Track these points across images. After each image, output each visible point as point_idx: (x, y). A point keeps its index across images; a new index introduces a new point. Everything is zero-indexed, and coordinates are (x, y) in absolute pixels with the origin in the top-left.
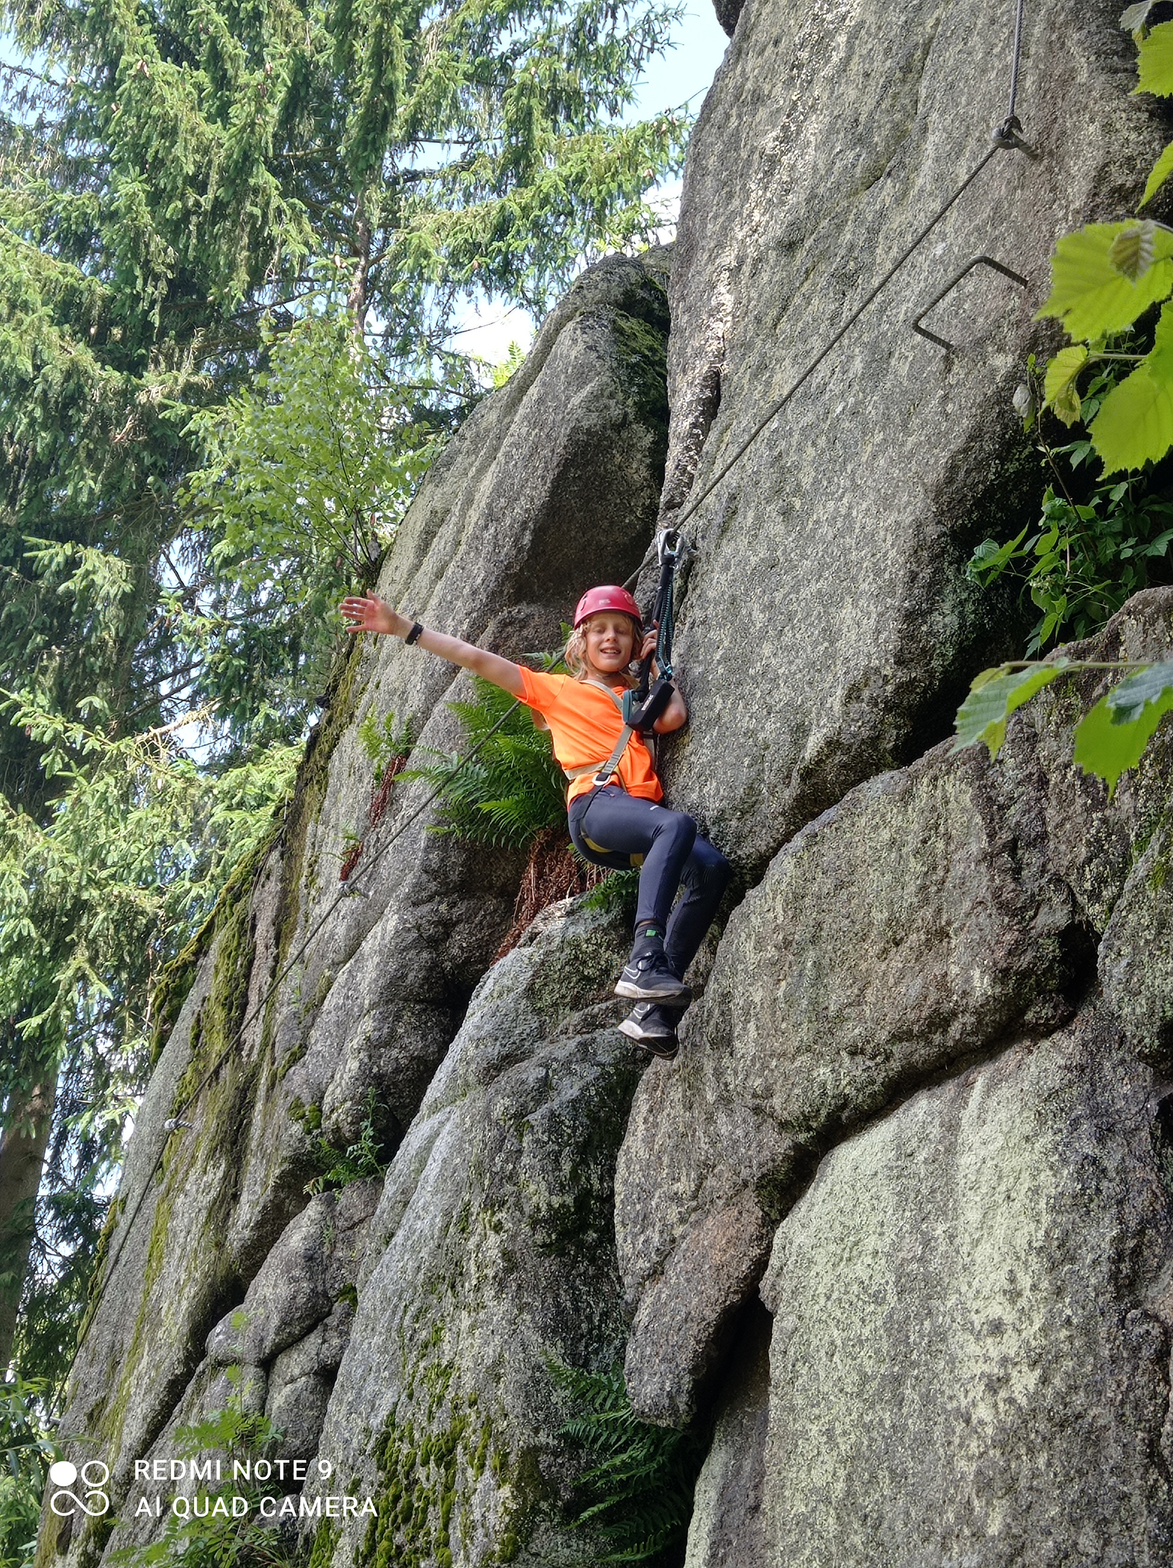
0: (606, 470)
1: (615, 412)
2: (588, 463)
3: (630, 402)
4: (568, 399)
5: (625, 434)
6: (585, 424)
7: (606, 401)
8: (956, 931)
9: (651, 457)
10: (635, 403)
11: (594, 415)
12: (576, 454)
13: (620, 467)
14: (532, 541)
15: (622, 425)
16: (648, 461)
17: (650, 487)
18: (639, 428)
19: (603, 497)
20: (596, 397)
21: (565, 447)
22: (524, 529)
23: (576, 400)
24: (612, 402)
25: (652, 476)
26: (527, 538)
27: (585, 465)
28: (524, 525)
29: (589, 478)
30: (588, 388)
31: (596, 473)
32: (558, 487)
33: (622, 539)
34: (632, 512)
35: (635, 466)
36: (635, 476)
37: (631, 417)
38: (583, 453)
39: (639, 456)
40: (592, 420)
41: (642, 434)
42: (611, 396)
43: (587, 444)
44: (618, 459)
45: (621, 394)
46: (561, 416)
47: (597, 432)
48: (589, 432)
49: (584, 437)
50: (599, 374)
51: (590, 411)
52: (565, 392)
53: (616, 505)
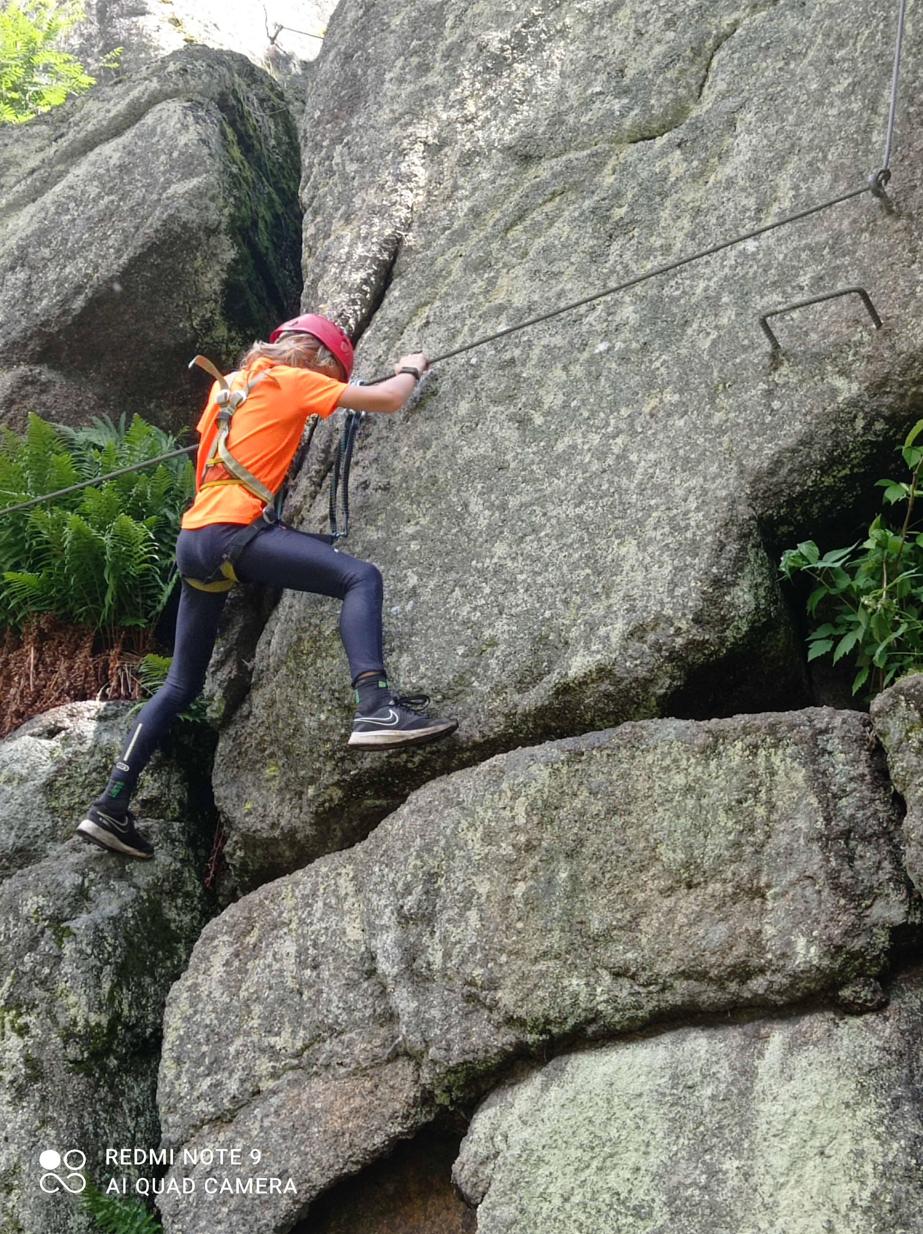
0: (183, 268)
1: (213, 216)
2: (172, 255)
3: (226, 211)
4: (168, 183)
5: (213, 241)
6: (184, 216)
7: (207, 201)
8: (775, 897)
9: (228, 273)
10: (230, 215)
11: (195, 211)
12: (164, 242)
13: (196, 271)
14: (84, 309)
15: (212, 231)
16: (224, 276)
17: (216, 301)
18: (226, 240)
19: (168, 293)
20: (199, 194)
21: (157, 231)
22: (79, 293)
23: (179, 188)
24: (212, 205)
25: (222, 292)
26: (79, 303)
27: (168, 256)
28: (79, 289)
29: (165, 270)
30: (194, 182)
31: (173, 268)
32: (133, 266)
33: (170, 342)
34: (190, 319)
35: (210, 275)
36: (207, 286)
37: (223, 227)
38: (171, 243)
39: (217, 268)
40: (191, 216)
41: (226, 248)
42: (213, 199)
43: (178, 237)
44: (199, 263)
45: (221, 200)
46: (155, 197)
47: (192, 229)
48: (184, 226)
49: (178, 229)
50: (207, 172)
51: (191, 205)
52: (164, 173)
53: (178, 306)
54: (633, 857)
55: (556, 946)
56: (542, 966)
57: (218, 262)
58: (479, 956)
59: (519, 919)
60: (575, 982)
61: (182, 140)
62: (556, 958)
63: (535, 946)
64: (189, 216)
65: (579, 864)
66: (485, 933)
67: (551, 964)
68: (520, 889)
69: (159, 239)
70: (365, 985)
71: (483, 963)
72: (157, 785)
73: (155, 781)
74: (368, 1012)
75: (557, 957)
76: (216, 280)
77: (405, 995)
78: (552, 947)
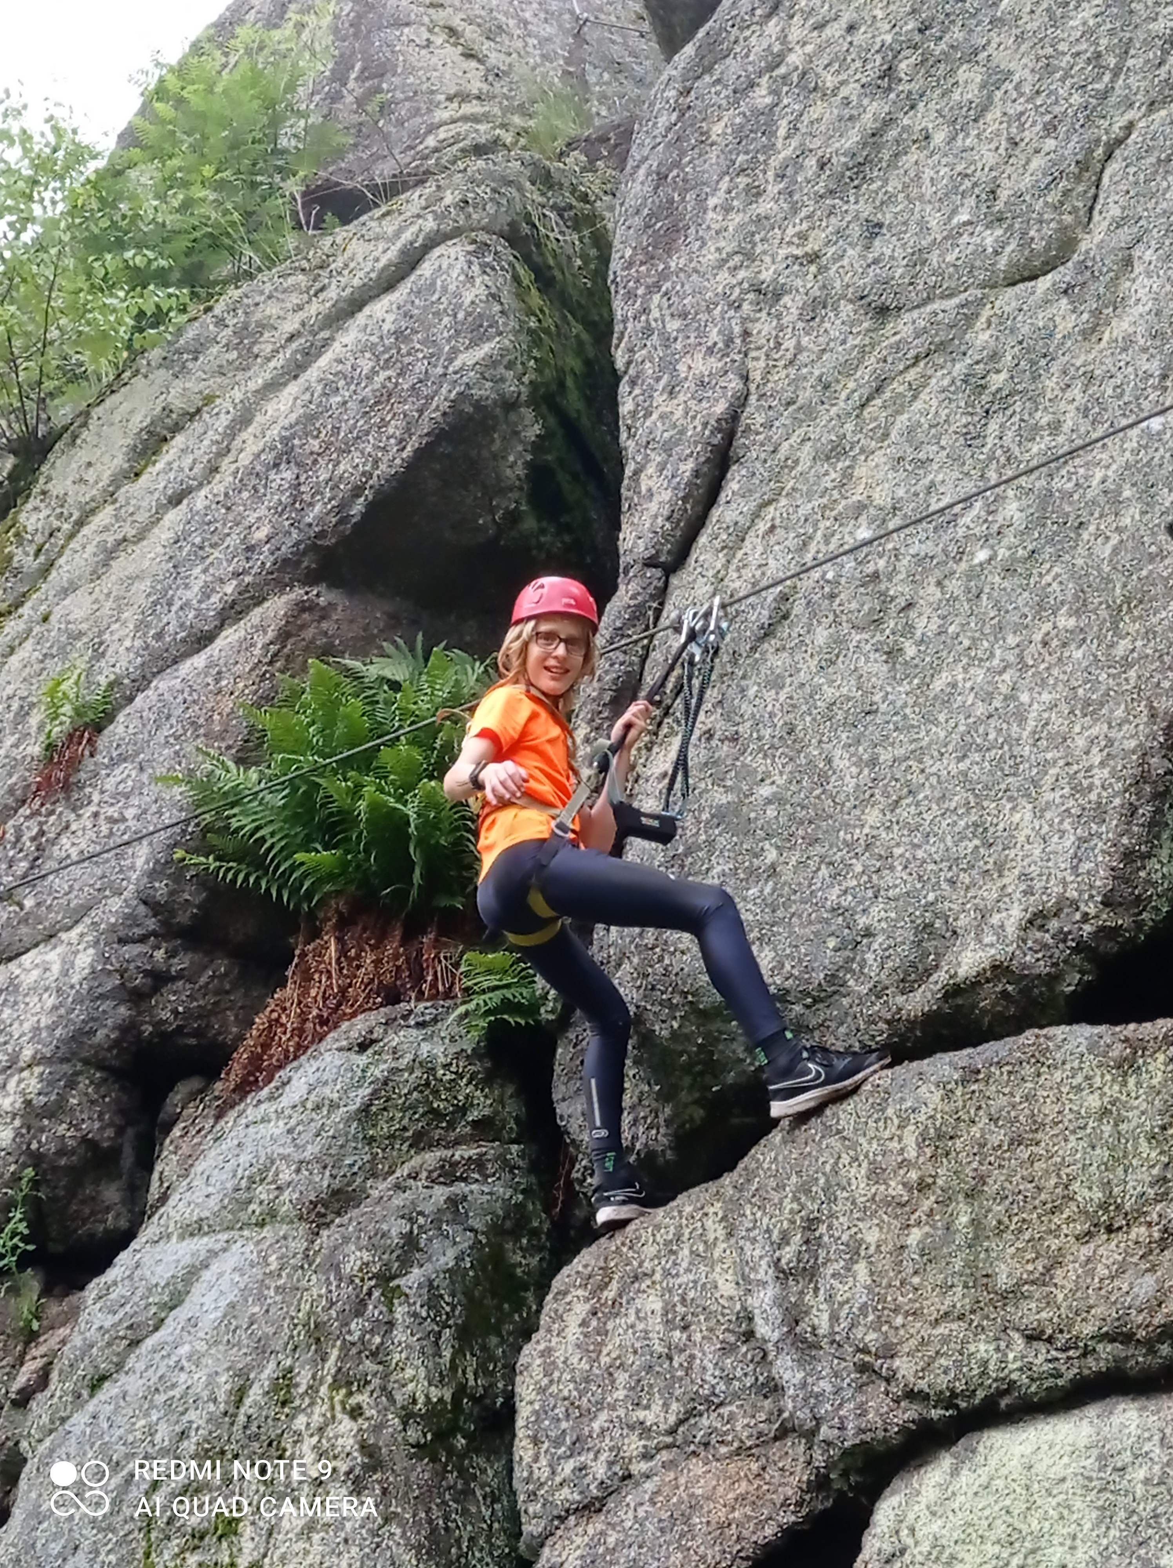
0: (479, 454)
1: (511, 388)
2: (464, 440)
3: (526, 379)
4: (455, 351)
5: (513, 417)
6: (476, 393)
7: (501, 370)
9: (533, 453)
10: (531, 382)
11: (488, 385)
12: (454, 426)
13: (495, 456)
14: (365, 514)
15: (510, 405)
16: (529, 457)
17: (521, 489)
18: (528, 414)
19: (463, 486)
20: (491, 362)
21: (444, 414)
22: (357, 496)
23: (469, 358)
24: (509, 374)
25: (528, 476)
26: (358, 508)
27: (460, 443)
29: (457, 459)
30: (485, 349)
31: (467, 456)
32: (420, 459)
34: (490, 512)
35: (511, 458)
36: (508, 472)
37: (523, 397)
38: (463, 427)
39: (520, 448)
40: (484, 391)
41: (529, 423)
42: (510, 366)
43: (471, 419)
44: (497, 446)
45: (520, 366)
46: (440, 370)
47: (486, 407)
48: (478, 405)
49: (469, 409)
50: (501, 334)
51: (484, 378)
52: (449, 341)
53: (476, 498)
54: (1043, 1196)
55: (959, 1305)
56: (942, 1330)
57: (521, 442)
58: (871, 1318)
59: (916, 1273)
60: (982, 1347)
61: (468, 297)
62: (959, 1319)
63: (934, 1305)
64: (482, 392)
65: (981, 1207)
66: (877, 1290)
67: (954, 1326)
68: (915, 1236)
69: (448, 424)
70: (744, 1349)
71: (876, 1326)
72: (489, 1102)
73: (486, 1097)
74: (749, 1381)
75: (961, 1317)
76: (519, 463)
77: (790, 1363)
78: (954, 1306)
